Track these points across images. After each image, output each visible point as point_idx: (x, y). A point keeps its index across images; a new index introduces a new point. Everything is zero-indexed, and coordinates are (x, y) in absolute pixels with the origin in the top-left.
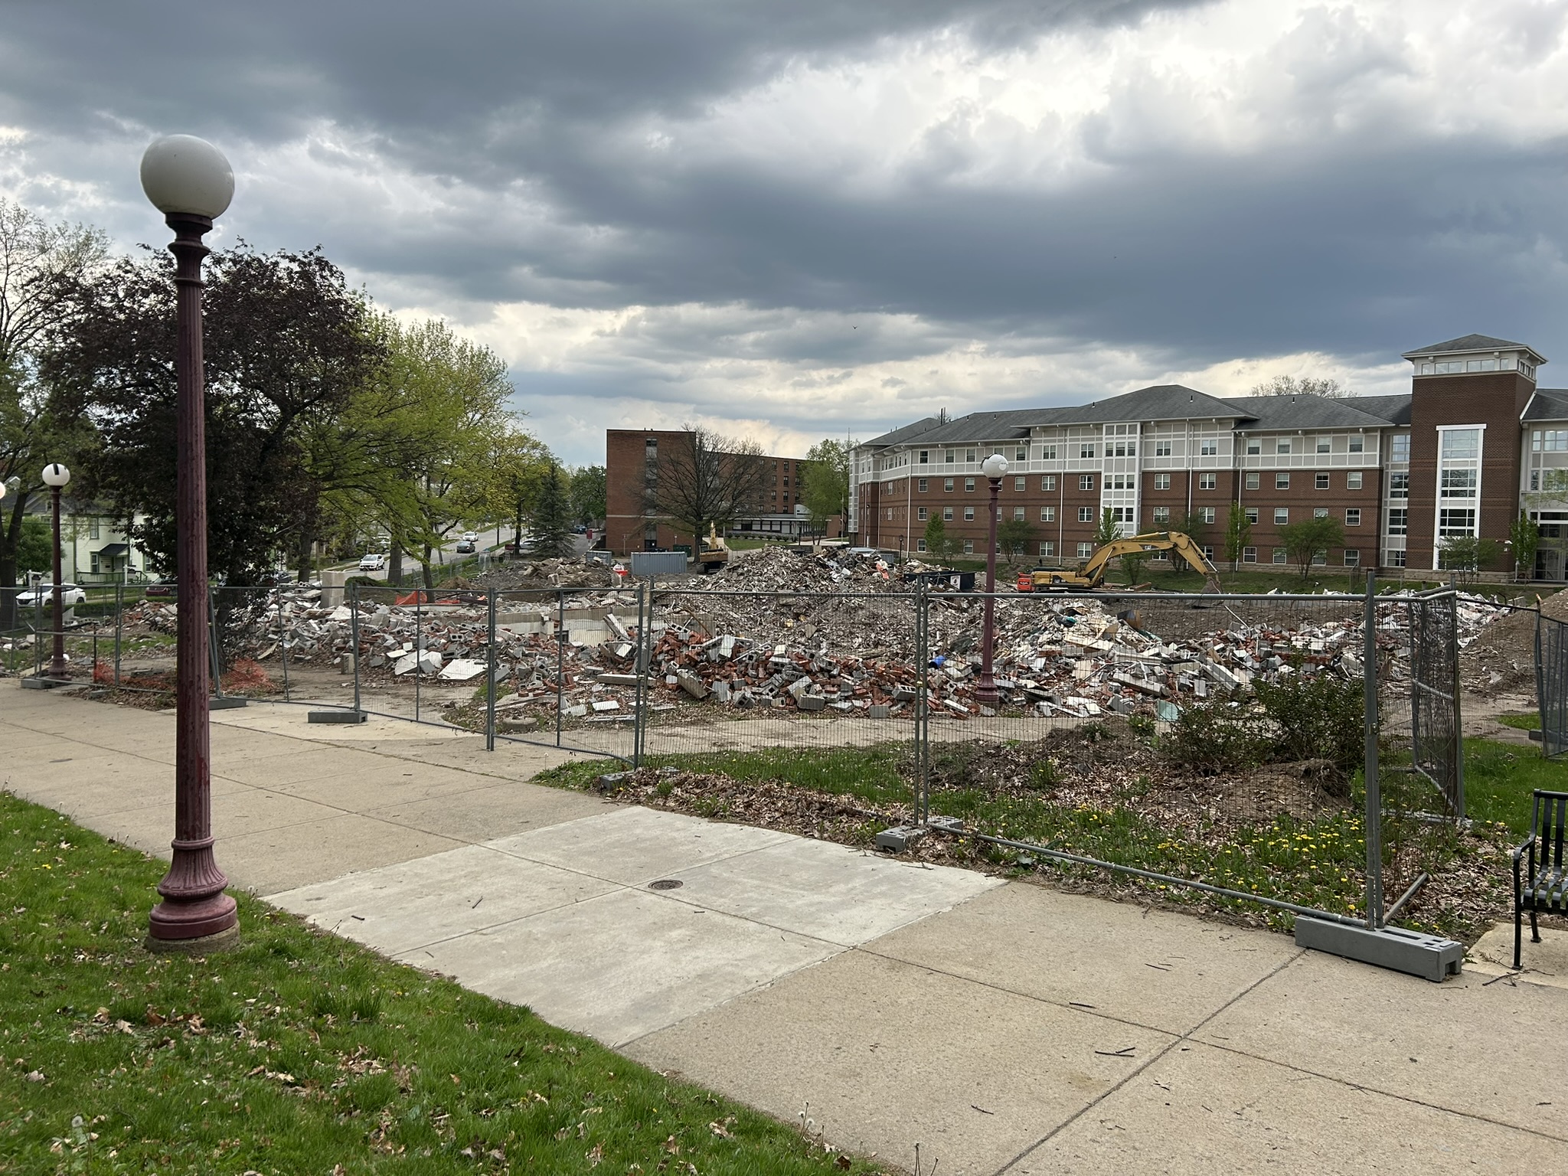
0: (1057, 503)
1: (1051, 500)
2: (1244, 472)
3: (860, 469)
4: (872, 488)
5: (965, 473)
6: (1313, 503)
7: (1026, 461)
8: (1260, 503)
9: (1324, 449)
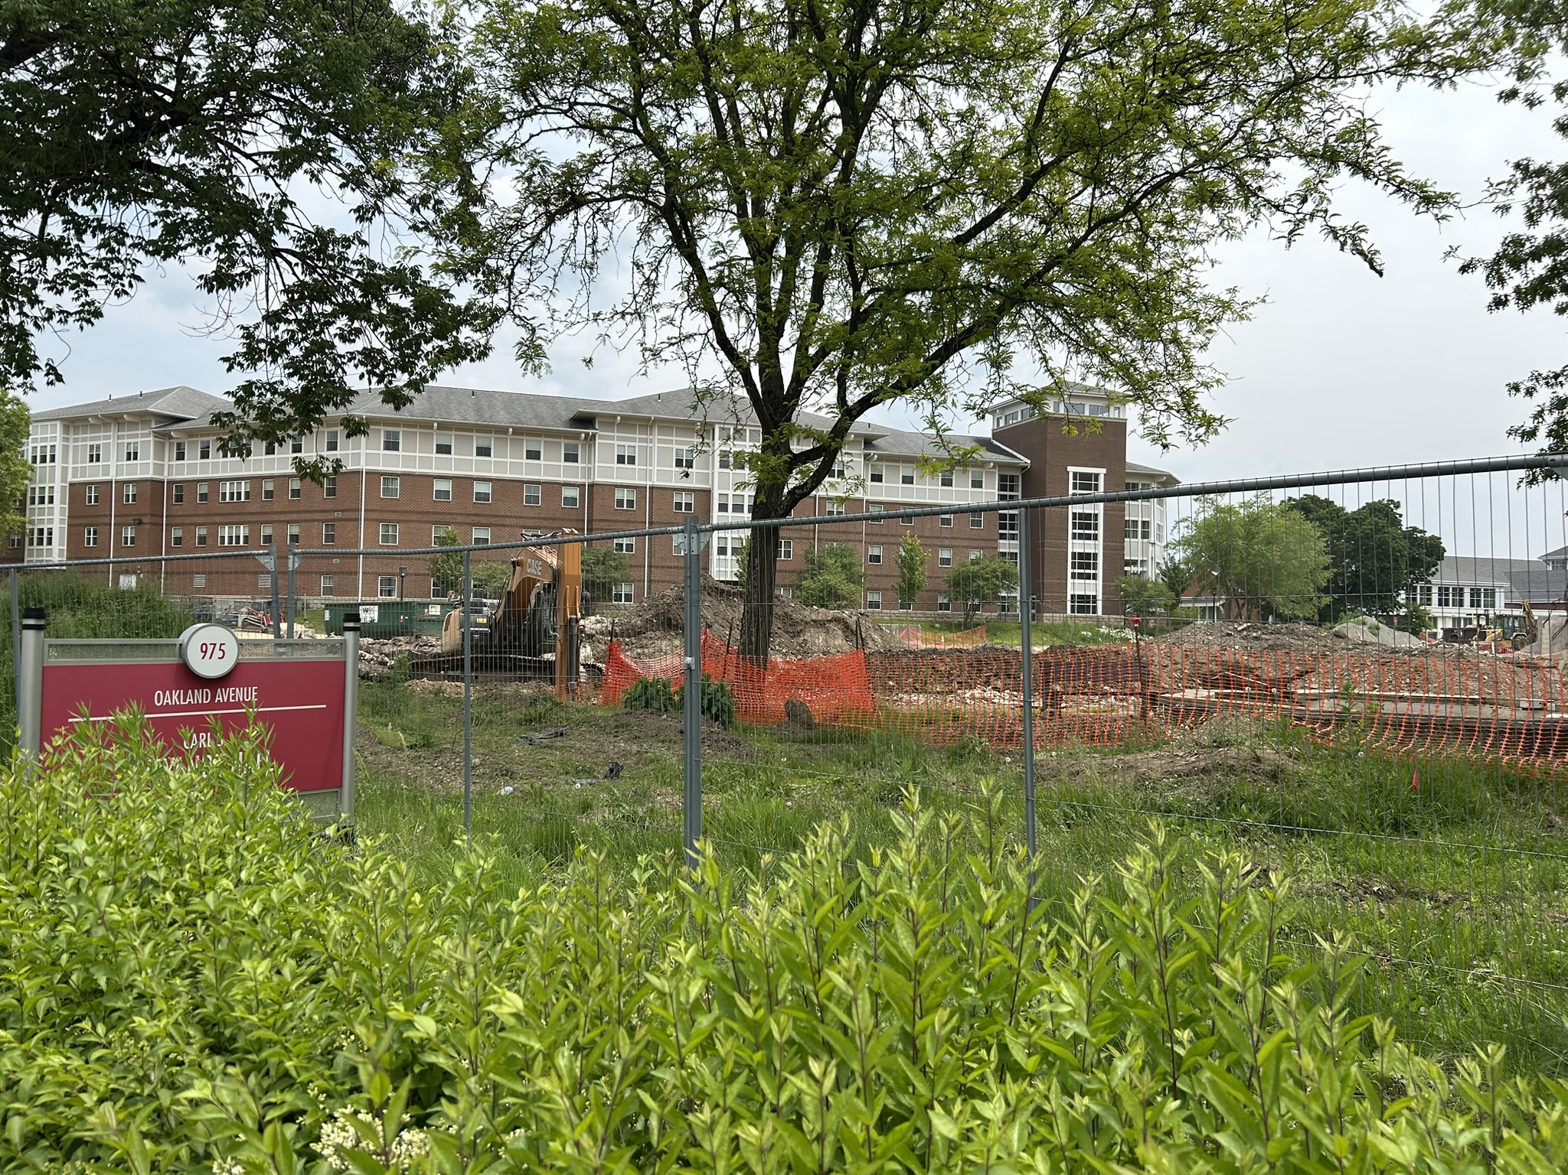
0: (639, 526)
1: (629, 522)
2: (868, 502)
4: (142, 490)
5: (474, 473)
6: (937, 542)
7: (579, 464)
8: (884, 539)
9: (947, 482)
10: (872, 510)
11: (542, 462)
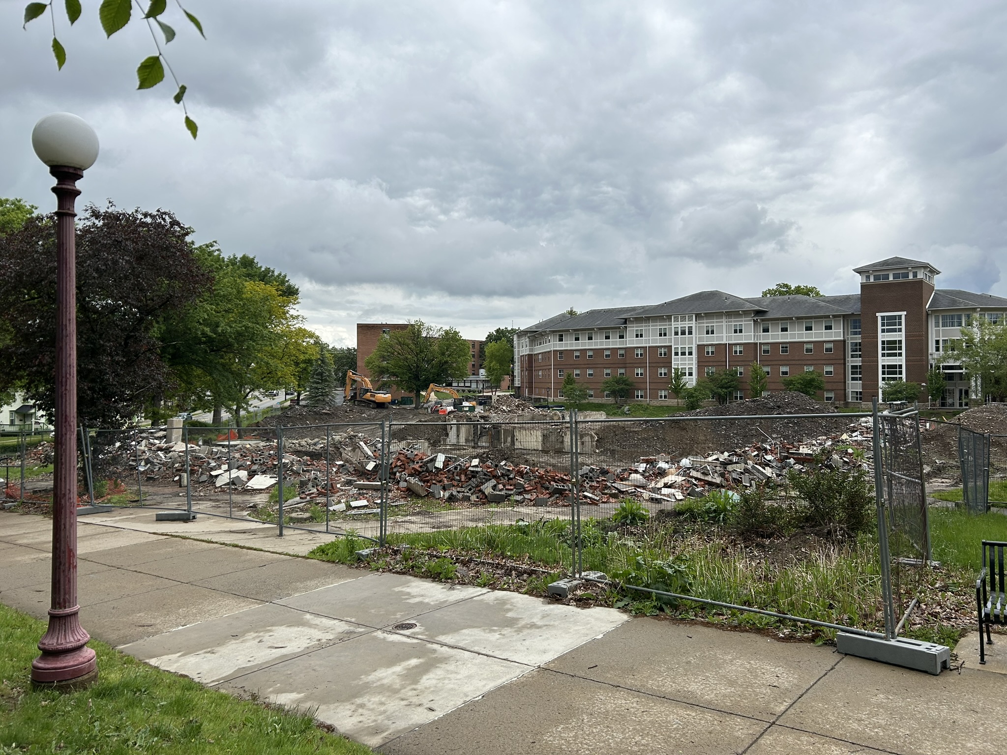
0: (645, 365)
1: (642, 364)
2: (760, 343)
3: (521, 347)
4: (528, 358)
5: (587, 348)
6: (803, 363)
7: (624, 339)
8: (770, 363)
9: (809, 328)
10: (763, 348)
11: (610, 340)
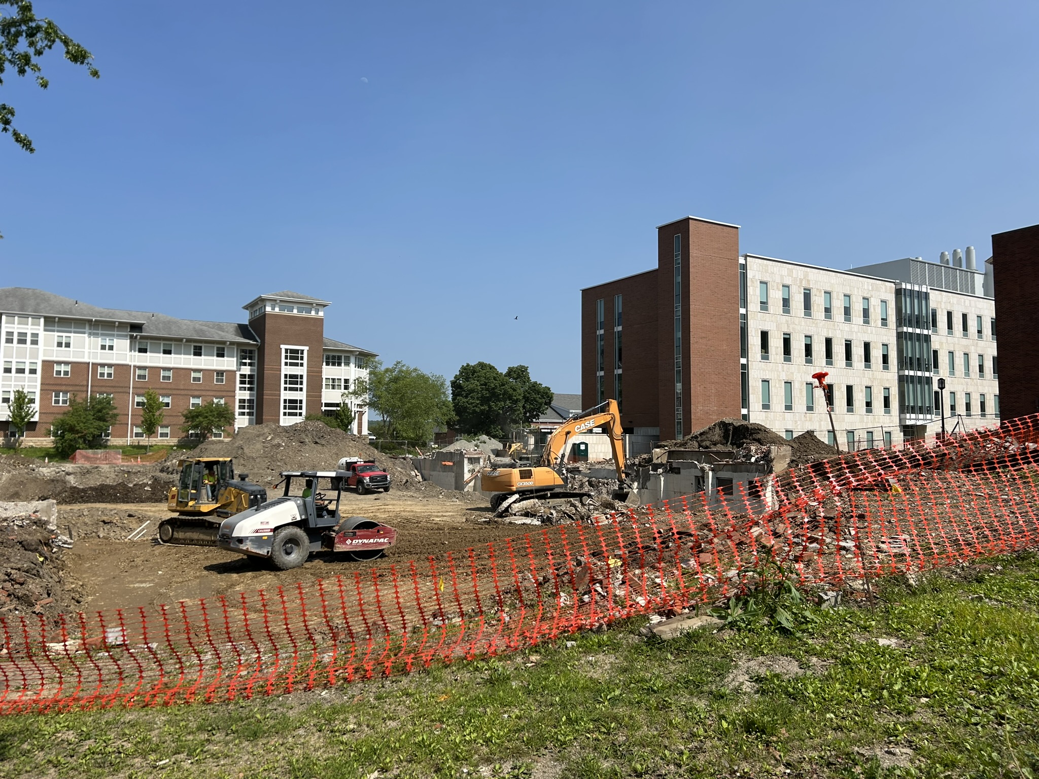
2: (135, 366)
6: (190, 393)
9: (198, 353)
10: (138, 372)
